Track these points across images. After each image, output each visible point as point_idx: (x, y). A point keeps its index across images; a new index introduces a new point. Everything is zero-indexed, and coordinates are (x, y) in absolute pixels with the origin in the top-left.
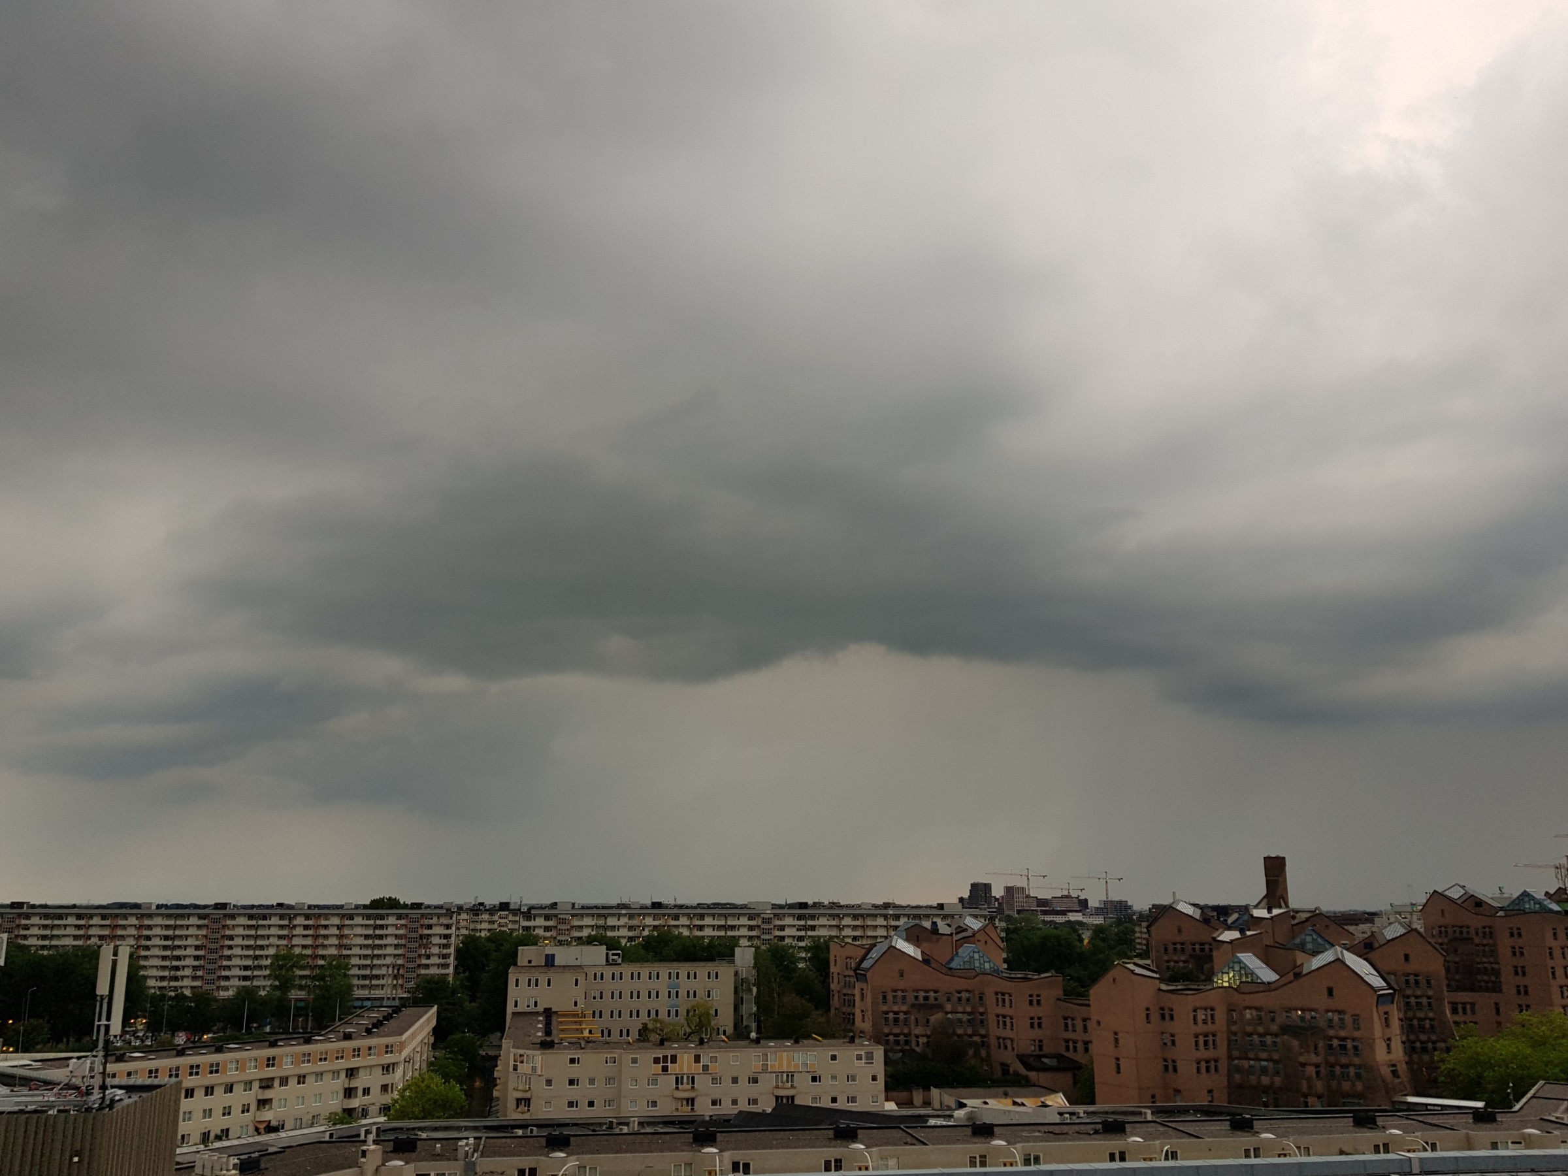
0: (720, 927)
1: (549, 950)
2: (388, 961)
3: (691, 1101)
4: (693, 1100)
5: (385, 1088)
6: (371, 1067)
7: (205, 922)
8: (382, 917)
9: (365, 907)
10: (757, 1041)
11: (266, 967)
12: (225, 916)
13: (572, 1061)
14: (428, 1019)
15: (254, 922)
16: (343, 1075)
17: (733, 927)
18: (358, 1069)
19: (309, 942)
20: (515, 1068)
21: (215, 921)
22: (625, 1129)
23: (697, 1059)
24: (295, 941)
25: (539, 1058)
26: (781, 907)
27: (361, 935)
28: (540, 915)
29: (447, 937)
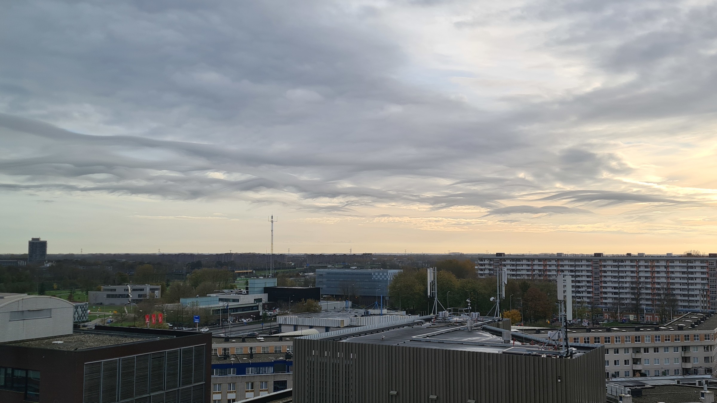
2: (698, 286)
5: (707, 359)
6: (697, 346)
7: (590, 263)
8: (691, 262)
11: (626, 288)
12: (600, 260)
15: (616, 264)
16: (680, 349)
18: (689, 346)
19: (649, 275)
21: (596, 263)
27: (680, 272)
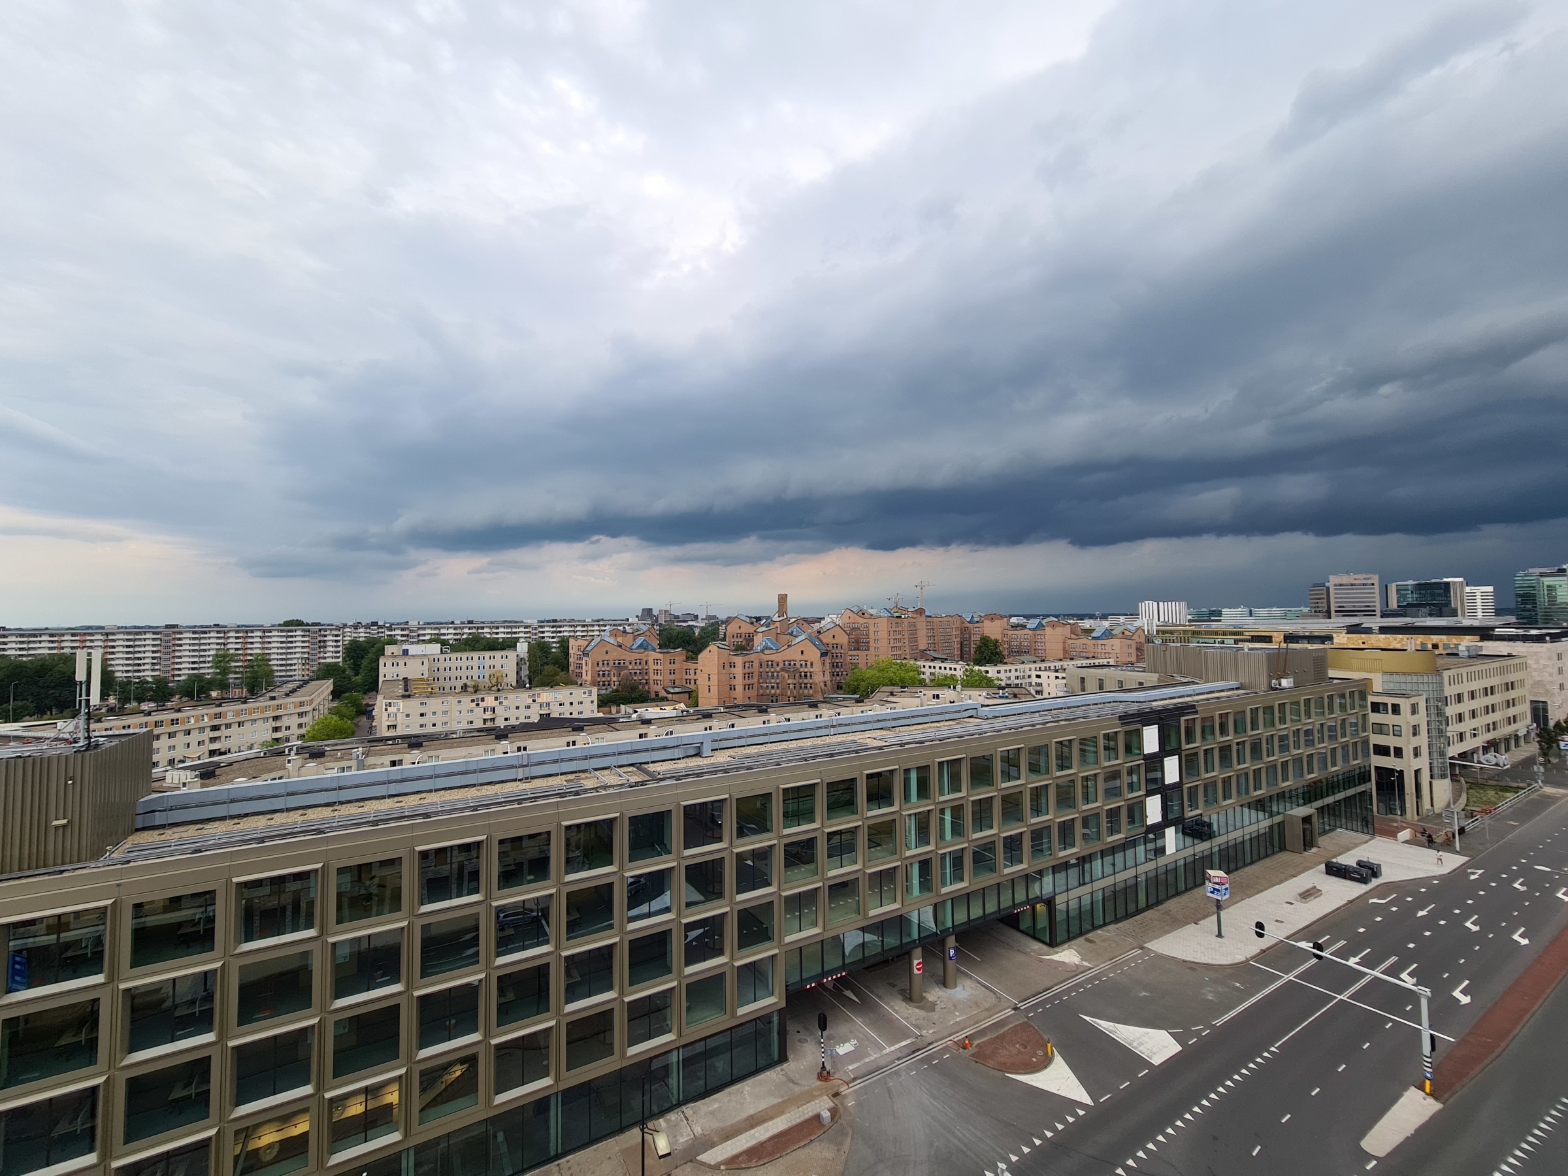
0: (508, 633)
1: (405, 647)
2: (297, 656)
3: (493, 720)
4: (494, 719)
5: (300, 726)
6: (290, 714)
7: (159, 636)
8: (291, 631)
9: (280, 625)
10: (530, 688)
11: (209, 662)
12: (175, 632)
13: (422, 704)
14: (328, 685)
15: (197, 636)
16: (272, 720)
17: (515, 633)
18: (281, 716)
19: (239, 646)
20: (386, 710)
21: (167, 635)
22: (454, 736)
23: (496, 699)
24: (229, 646)
25: (401, 703)
26: (542, 622)
27: (278, 642)
28: (398, 629)
29: (337, 641)
